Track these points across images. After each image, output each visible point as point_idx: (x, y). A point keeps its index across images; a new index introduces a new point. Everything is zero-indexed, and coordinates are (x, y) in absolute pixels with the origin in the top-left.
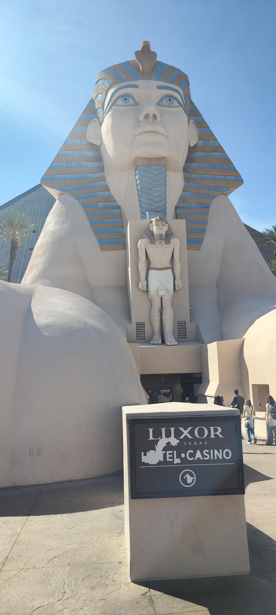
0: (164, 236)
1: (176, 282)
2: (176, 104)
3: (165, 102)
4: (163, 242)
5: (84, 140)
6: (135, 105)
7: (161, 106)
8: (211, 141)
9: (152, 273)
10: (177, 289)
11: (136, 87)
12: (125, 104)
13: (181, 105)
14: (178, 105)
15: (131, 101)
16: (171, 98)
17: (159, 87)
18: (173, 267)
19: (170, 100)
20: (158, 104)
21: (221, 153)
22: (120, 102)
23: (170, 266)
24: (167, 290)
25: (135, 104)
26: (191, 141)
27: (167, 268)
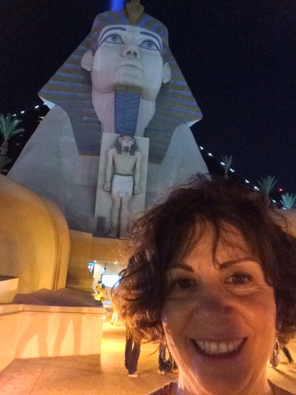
0: (130, 149)
1: (136, 188)
3: (145, 45)
6: (121, 44)
9: (116, 176)
10: (135, 193)
11: (124, 29)
12: (113, 42)
13: (158, 49)
17: (142, 33)
18: (134, 175)
21: (187, 92)
23: (132, 174)
24: (127, 193)
26: (164, 79)
27: (129, 175)
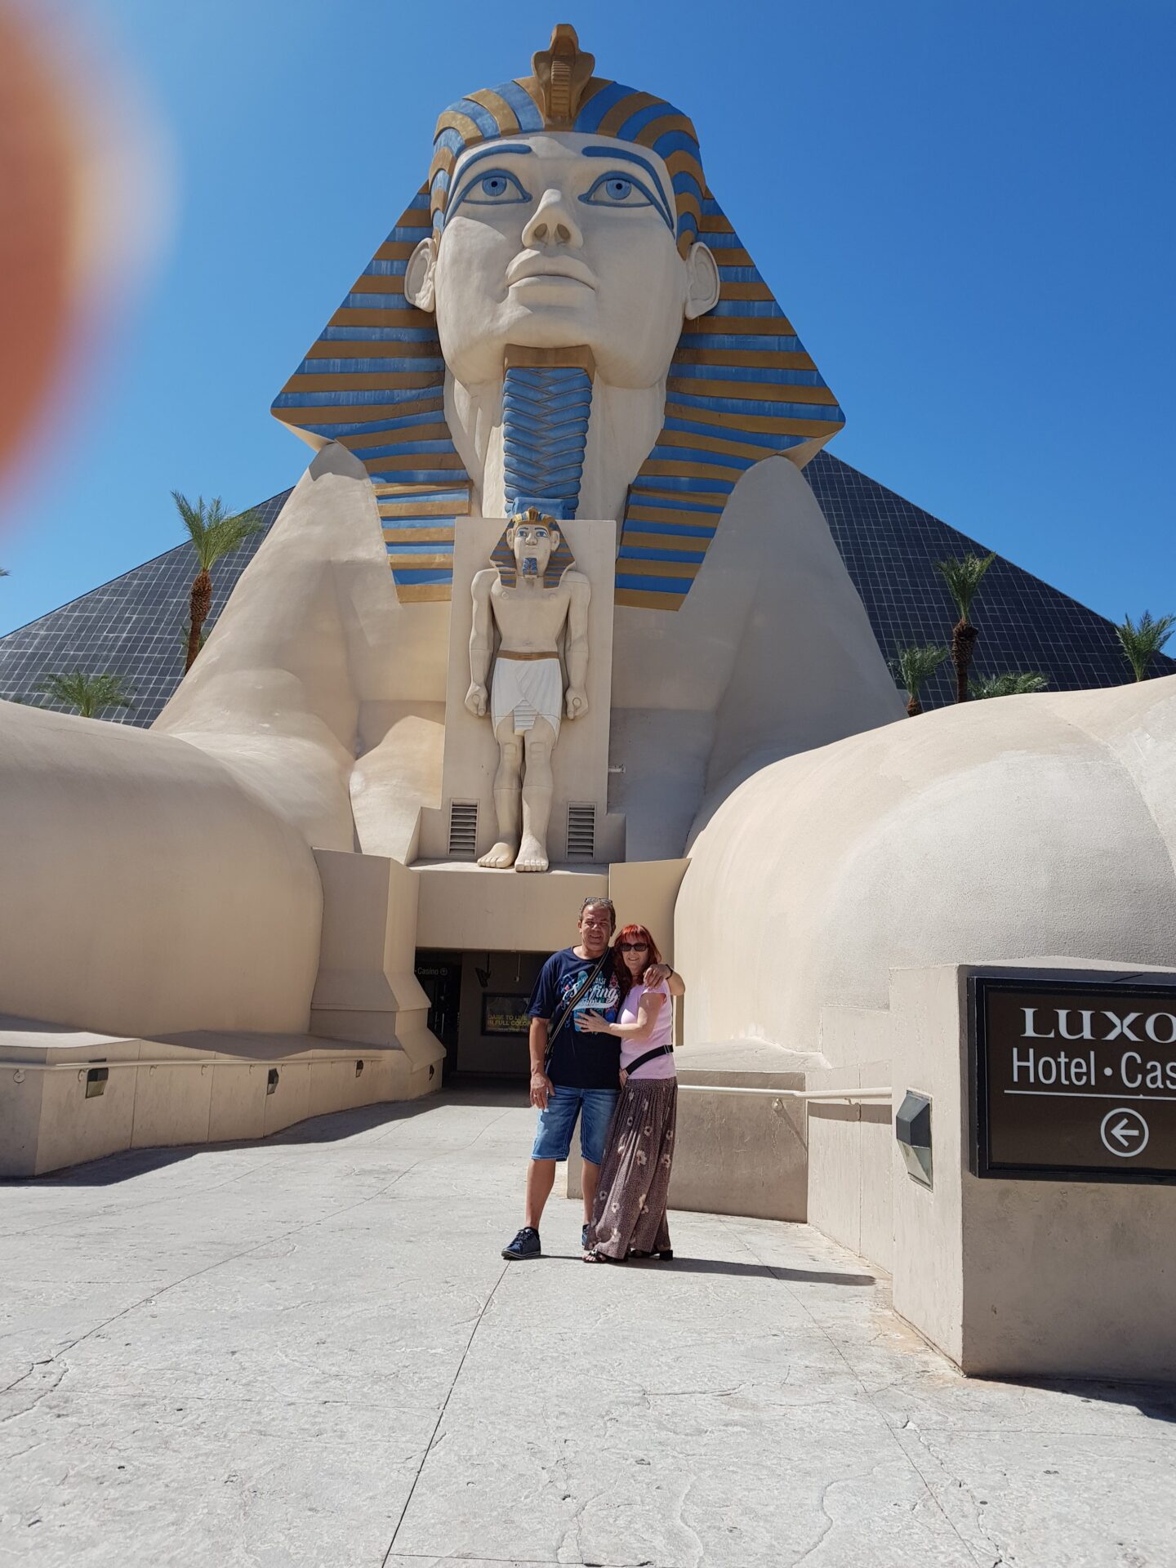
1: (571, 696)
2: (636, 196)
3: (603, 193)
4: (539, 582)
5: (396, 296)
6: (518, 201)
7: (596, 203)
8: (756, 303)
9: (502, 663)
11: (524, 151)
12: (492, 199)
13: (652, 201)
14: (644, 200)
15: (510, 191)
16: (620, 182)
18: (567, 654)
19: (619, 187)
20: (585, 198)
21: (783, 339)
22: (478, 193)
23: (555, 649)
24: (542, 717)
25: (521, 197)
26: (689, 305)
